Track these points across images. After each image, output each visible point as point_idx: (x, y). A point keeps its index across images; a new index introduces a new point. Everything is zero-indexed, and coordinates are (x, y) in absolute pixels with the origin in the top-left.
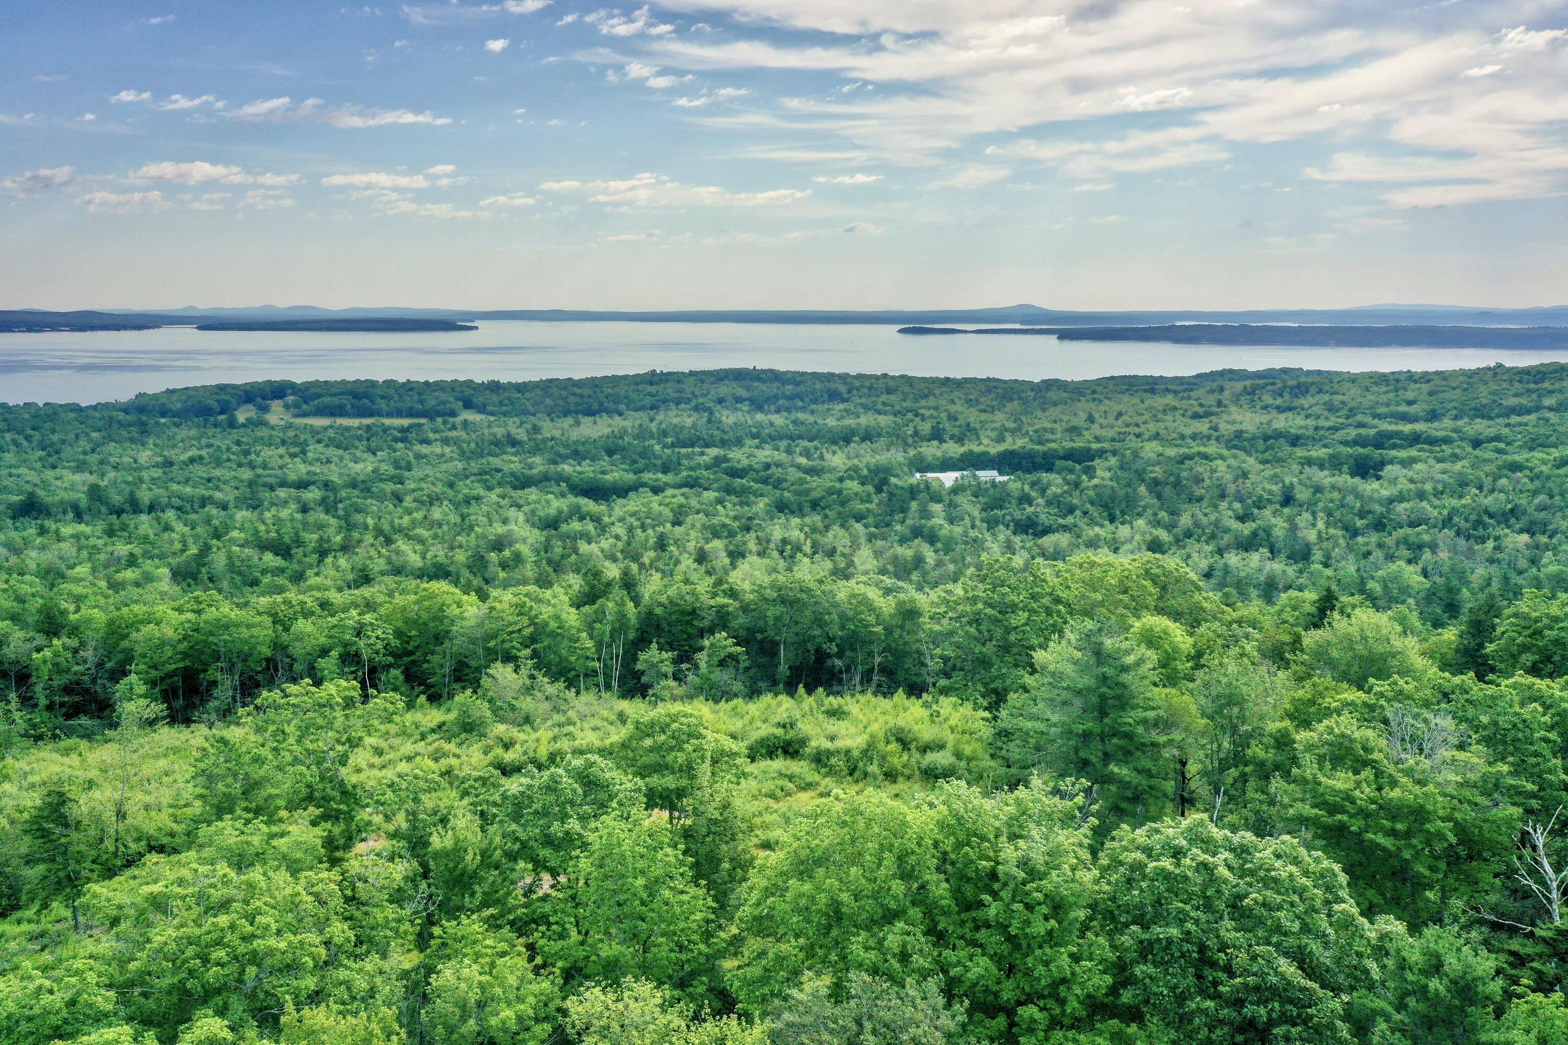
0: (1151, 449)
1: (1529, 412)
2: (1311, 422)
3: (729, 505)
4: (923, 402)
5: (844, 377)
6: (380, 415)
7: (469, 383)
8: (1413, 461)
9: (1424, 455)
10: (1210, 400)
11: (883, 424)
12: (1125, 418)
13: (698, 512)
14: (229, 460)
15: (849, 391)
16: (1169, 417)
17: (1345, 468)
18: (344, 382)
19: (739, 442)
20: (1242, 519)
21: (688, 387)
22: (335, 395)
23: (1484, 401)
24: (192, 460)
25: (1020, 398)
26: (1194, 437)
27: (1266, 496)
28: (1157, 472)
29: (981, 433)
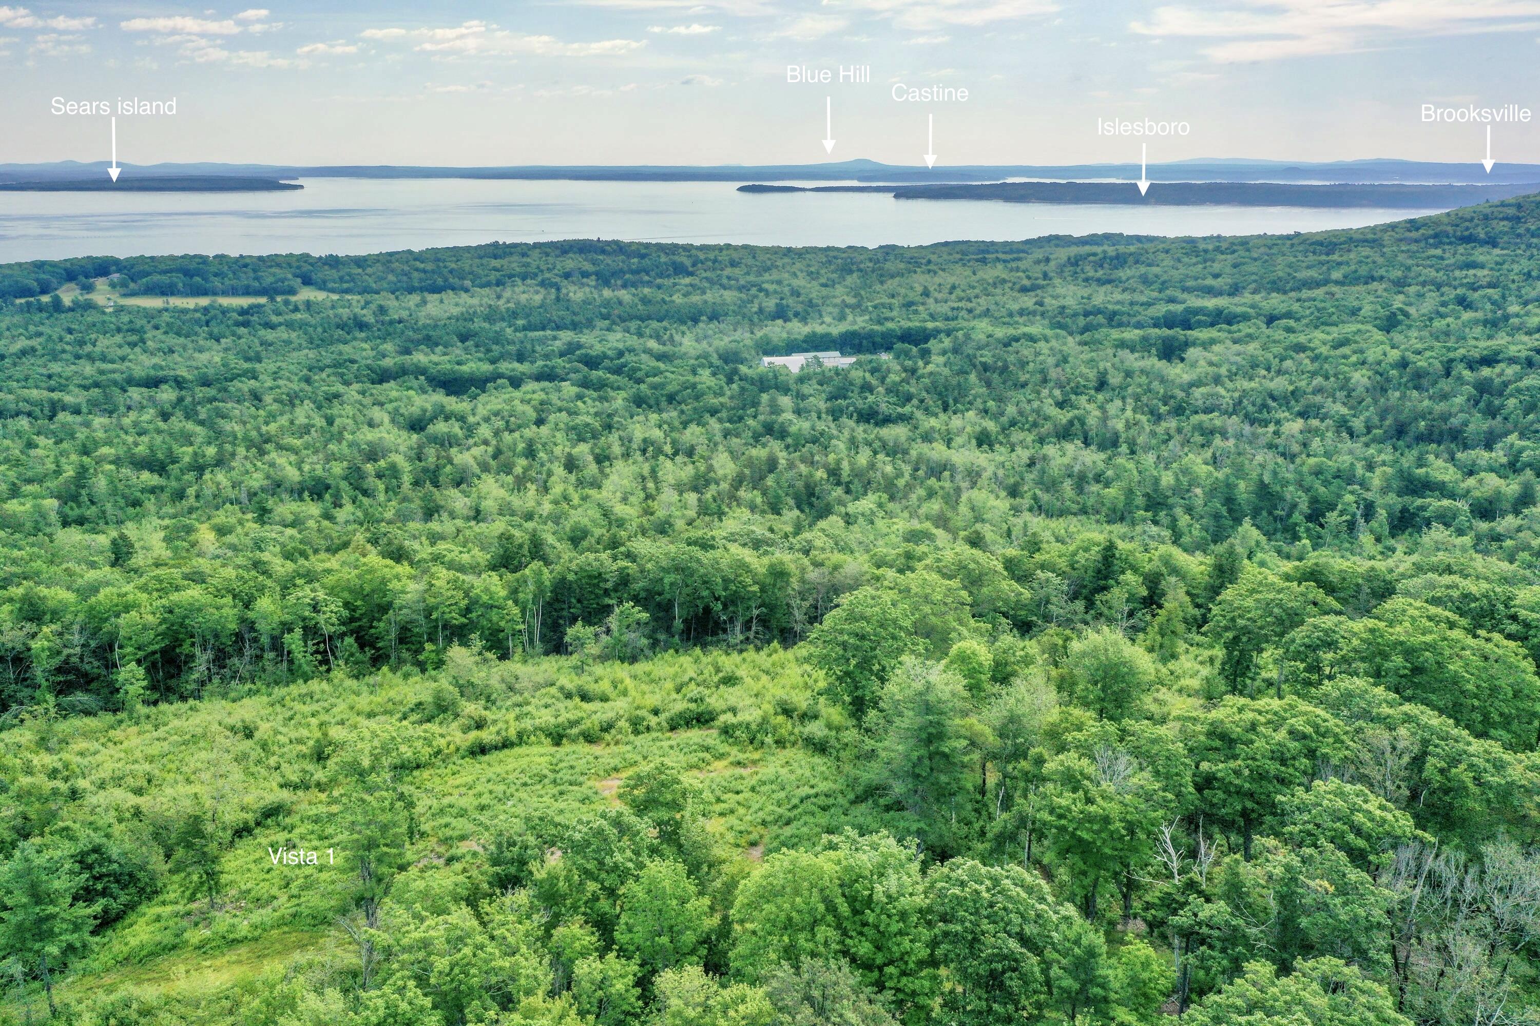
0: (982, 328)
1: (1318, 284)
2: (1127, 297)
3: (589, 402)
4: (767, 276)
5: (688, 248)
6: (215, 294)
7: (305, 257)
8: (1213, 342)
9: (1223, 335)
10: (1037, 272)
11: (729, 300)
12: (958, 292)
13: (560, 410)
14: (64, 351)
15: (694, 265)
16: (999, 291)
17: (1154, 351)
18: (172, 258)
19: (590, 324)
20: (1061, 405)
21: (534, 260)
22: (165, 272)
23: (1281, 274)
24: (23, 353)
25: (860, 270)
26: (1021, 313)
27: (1083, 382)
28: (986, 357)
29: (822, 308)
